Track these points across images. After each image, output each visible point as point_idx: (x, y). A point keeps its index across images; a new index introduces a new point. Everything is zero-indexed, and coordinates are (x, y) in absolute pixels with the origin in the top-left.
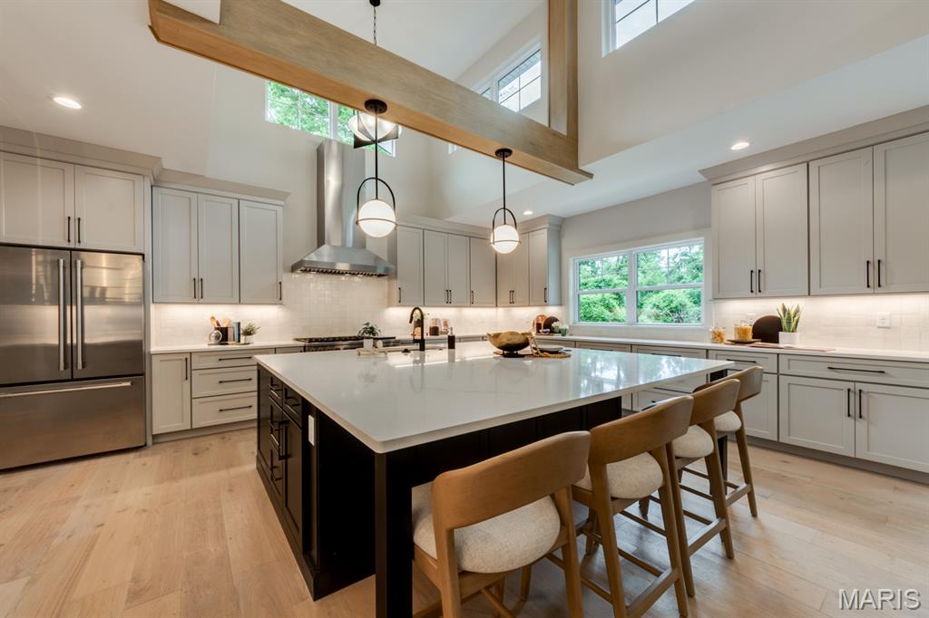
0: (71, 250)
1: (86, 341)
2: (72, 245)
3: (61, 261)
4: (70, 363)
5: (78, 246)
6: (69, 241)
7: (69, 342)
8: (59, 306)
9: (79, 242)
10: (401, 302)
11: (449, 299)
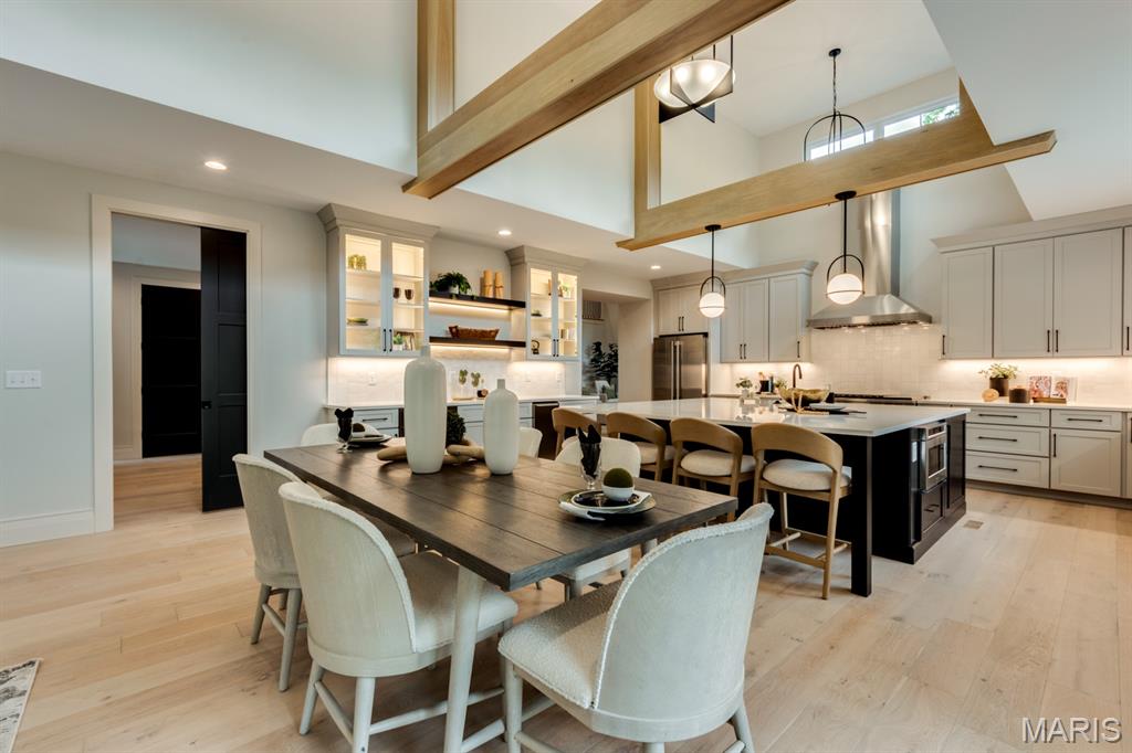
1: (682, 386)
2: (680, 333)
5: (682, 333)
7: (675, 386)
9: (682, 331)
10: (945, 354)
11: (1053, 344)
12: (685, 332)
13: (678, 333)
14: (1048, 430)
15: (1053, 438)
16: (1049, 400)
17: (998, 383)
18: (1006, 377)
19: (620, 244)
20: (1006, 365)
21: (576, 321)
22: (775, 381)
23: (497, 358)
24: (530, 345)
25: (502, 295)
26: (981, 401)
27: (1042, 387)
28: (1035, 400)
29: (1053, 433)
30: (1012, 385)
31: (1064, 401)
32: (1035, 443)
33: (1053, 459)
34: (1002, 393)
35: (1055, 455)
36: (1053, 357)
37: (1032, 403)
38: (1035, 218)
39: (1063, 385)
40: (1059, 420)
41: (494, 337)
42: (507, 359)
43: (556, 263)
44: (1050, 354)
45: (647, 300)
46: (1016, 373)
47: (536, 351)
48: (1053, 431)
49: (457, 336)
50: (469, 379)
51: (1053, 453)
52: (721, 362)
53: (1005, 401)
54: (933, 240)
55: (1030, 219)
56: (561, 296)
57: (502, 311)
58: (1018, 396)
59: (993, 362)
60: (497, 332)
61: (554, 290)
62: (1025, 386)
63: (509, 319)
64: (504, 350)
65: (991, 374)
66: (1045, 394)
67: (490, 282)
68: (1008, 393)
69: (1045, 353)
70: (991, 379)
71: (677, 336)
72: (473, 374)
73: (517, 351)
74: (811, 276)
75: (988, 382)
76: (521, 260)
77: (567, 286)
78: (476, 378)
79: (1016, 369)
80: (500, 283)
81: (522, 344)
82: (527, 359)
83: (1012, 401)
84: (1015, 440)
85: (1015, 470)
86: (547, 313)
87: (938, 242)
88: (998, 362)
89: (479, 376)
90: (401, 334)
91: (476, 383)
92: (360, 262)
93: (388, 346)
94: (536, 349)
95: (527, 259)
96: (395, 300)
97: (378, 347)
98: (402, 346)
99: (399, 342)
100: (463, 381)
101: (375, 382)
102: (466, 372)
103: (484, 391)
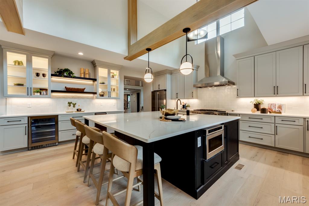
6: (159, 89)
10: (238, 96)
11: (276, 92)
14: (274, 124)
15: (276, 127)
16: (275, 112)
17: (257, 106)
18: (259, 104)
19: (125, 58)
20: (260, 99)
22: (186, 105)
23: (88, 98)
24: (98, 94)
26: (251, 113)
27: (272, 107)
28: (270, 112)
29: (276, 126)
30: (262, 107)
31: (280, 113)
32: (269, 129)
33: (276, 135)
34: (258, 110)
35: (277, 134)
36: (276, 96)
37: (269, 114)
38: (269, 44)
39: (280, 107)
40: (278, 121)
41: (84, 91)
42: (92, 98)
43: (109, 66)
44: (275, 95)
46: (263, 102)
48: (276, 125)
49: (68, 90)
51: (276, 133)
52: (171, 99)
53: (259, 113)
54: (234, 55)
55: (267, 45)
56: (113, 77)
57: (91, 82)
58: (264, 111)
59: (255, 98)
62: (266, 107)
63: (93, 85)
65: (254, 103)
66: (274, 110)
68: (260, 110)
69: (273, 95)
70: (254, 104)
71: (157, 91)
72: (73, 103)
74: (197, 70)
75: (253, 105)
77: (115, 74)
79: (263, 101)
80: (87, 72)
81: (95, 93)
82: (99, 98)
83: (262, 113)
84: (262, 128)
85: (262, 139)
87: (235, 56)
88: (257, 98)
89: (75, 104)
90: (41, 89)
91: (74, 106)
92: (19, 63)
93: (29, 94)
94: (103, 95)
95: (96, 64)
96: (37, 77)
97: (26, 94)
98: (39, 94)
99: (38, 92)
100: (70, 106)
101: (30, 106)
102: (71, 103)
103: (79, 109)
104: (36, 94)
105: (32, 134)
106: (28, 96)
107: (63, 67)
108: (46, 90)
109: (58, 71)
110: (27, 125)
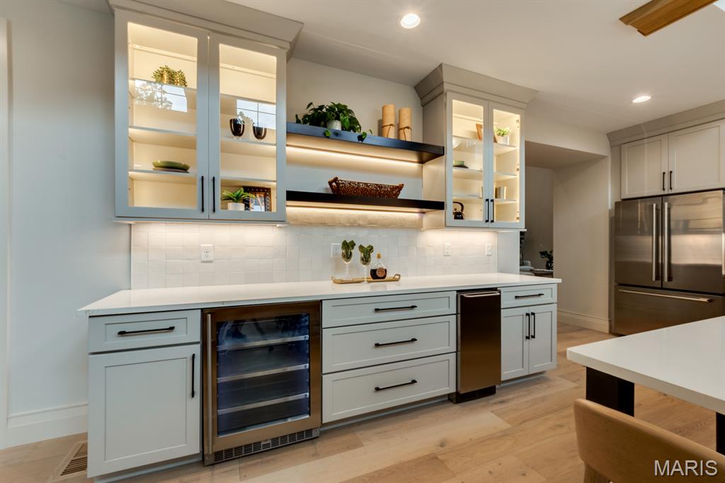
0: (662, 196)
1: (673, 262)
2: (666, 192)
3: (654, 205)
4: (659, 276)
5: (670, 192)
6: (664, 189)
7: (660, 261)
8: (653, 235)
9: (671, 188)
12: (673, 192)
13: (662, 193)
21: (516, 177)
23: (402, 226)
24: (450, 208)
25: (408, 136)
41: (397, 195)
42: (417, 227)
43: (490, 96)
45: (603, 157)
47: (458, 216)
49: (340, 193)
50: (357, 254)
56: (495, 141)
57: (409, 163)
60: (400, 188)
61: (486, 132)
63: (419, 175)
64: (412, 215)
67: (390, 119)
72: (361, 247)
73: (433, 215)
76: (436, 92)
77: (507, 129)
78: (367, 253)
80: (405, 123)
81: (439, 206)
82: (446, 226)
86: (476, 164)
89: (371, 248)
90: (248, 189)
91: (366, 260)
92: (173, 78)
93: (209, 205)
94: (460, 214)
95: (446, 87)
96: (235, 138)
97: (196, 207)
98: (241, 206)
99: (237, 199)
100: (348, 256)
101: (211, 258)
102: (353, 244)
103: (381, 270)
104: (231, 205)
105: (218, 387)
106: (204, 215)
107: (326, 99)
108: (265, 192)
109: (306, 116)
110: (197, 350)
